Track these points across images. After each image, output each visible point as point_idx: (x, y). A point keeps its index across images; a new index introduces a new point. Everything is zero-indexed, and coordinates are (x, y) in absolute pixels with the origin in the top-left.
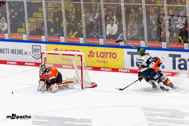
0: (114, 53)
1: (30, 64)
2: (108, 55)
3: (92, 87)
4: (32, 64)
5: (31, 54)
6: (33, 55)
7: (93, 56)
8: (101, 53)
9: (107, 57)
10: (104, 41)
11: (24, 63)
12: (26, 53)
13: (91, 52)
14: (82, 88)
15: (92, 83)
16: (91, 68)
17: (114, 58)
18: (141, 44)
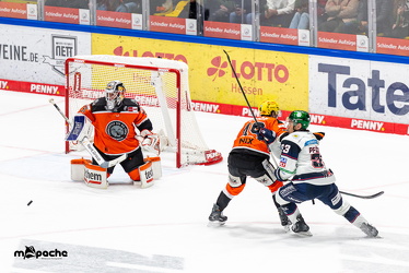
0: (281, 67)
1: (44, 89)
2: (265, 71)
3: (206, 164)
4: (49, 89)
5: (48, 60)
6: (54, 62)
7: (222, 74)
8: (246, 64)
9: (260, 78)
10: (255, 30)
11: (29, 84)
12: (34, 57)
13: (216, 61)
14: (179, 165)
15: (207, 153)
16: (216, 107)
17: (282, 80)
18: (358, 44)
